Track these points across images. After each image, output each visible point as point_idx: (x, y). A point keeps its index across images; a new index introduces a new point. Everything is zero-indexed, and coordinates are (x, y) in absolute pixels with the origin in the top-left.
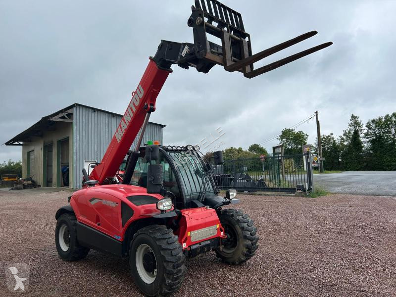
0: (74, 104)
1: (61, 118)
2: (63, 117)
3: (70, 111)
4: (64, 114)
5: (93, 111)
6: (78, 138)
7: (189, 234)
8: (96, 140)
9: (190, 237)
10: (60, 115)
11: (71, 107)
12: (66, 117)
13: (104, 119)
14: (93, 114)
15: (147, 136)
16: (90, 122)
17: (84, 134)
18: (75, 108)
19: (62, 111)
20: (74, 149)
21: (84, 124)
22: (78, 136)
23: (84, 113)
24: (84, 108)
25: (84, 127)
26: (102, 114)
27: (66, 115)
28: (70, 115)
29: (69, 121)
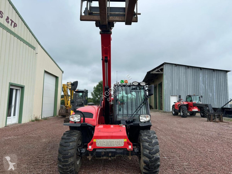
0: (164, 63)
1: (157, 71)
2: (158, 71)
3: (162, 67)
4: (159, 69)
5: (175, 66)
6: (166, 82)
7: (95, 140)
8: (177, 83)
9: (95, 142)
10: (157, 70)
11: (162, 65)
12: (159, 70)
13: (182, 70)
14: (175, 68)
15: (214, 79)
16: (173, 72)
17: (170, 80)
18: (164, 66)
19: (157, 68)
20: (164, 88)
21: (170, 74)
22: (166, 81)
23: (170, 68)
24: (170, 65)
25: (170, 76)
26: (181, 67)
27: (160, 70)
28: (162, 70)
29: (161, 73)
